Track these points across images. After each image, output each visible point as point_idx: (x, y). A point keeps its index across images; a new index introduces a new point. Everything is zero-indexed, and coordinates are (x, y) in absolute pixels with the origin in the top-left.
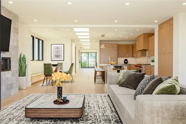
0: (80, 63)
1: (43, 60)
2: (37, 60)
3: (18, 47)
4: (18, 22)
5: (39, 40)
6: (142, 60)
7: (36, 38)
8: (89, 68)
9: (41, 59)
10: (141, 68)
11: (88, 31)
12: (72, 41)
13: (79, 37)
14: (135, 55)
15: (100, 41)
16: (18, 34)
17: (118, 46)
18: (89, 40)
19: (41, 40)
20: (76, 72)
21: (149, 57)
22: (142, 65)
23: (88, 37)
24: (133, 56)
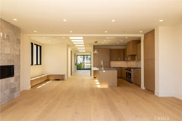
0: (76, 65)
1: (41, 64)
2: (36, 65)
3: (20, 56)
4: (20, 34)
5: (37, 46)
6: (132, 64)
7: (35, 44)
8: (84, 70)
9: (39, 63)
10: (131, 71)
11: (82, 39)
12: (68, 46)
13: (74, 43)
14: (126, 59)
15: (94, 46)
16: (20, 44)
17: (111, 50)
18: (84, 45)
19: (39, 46)
20: (71, 75)
21: (138, 61)
22: (131, 69)
23: (83, 43)
24: (124, 60)
